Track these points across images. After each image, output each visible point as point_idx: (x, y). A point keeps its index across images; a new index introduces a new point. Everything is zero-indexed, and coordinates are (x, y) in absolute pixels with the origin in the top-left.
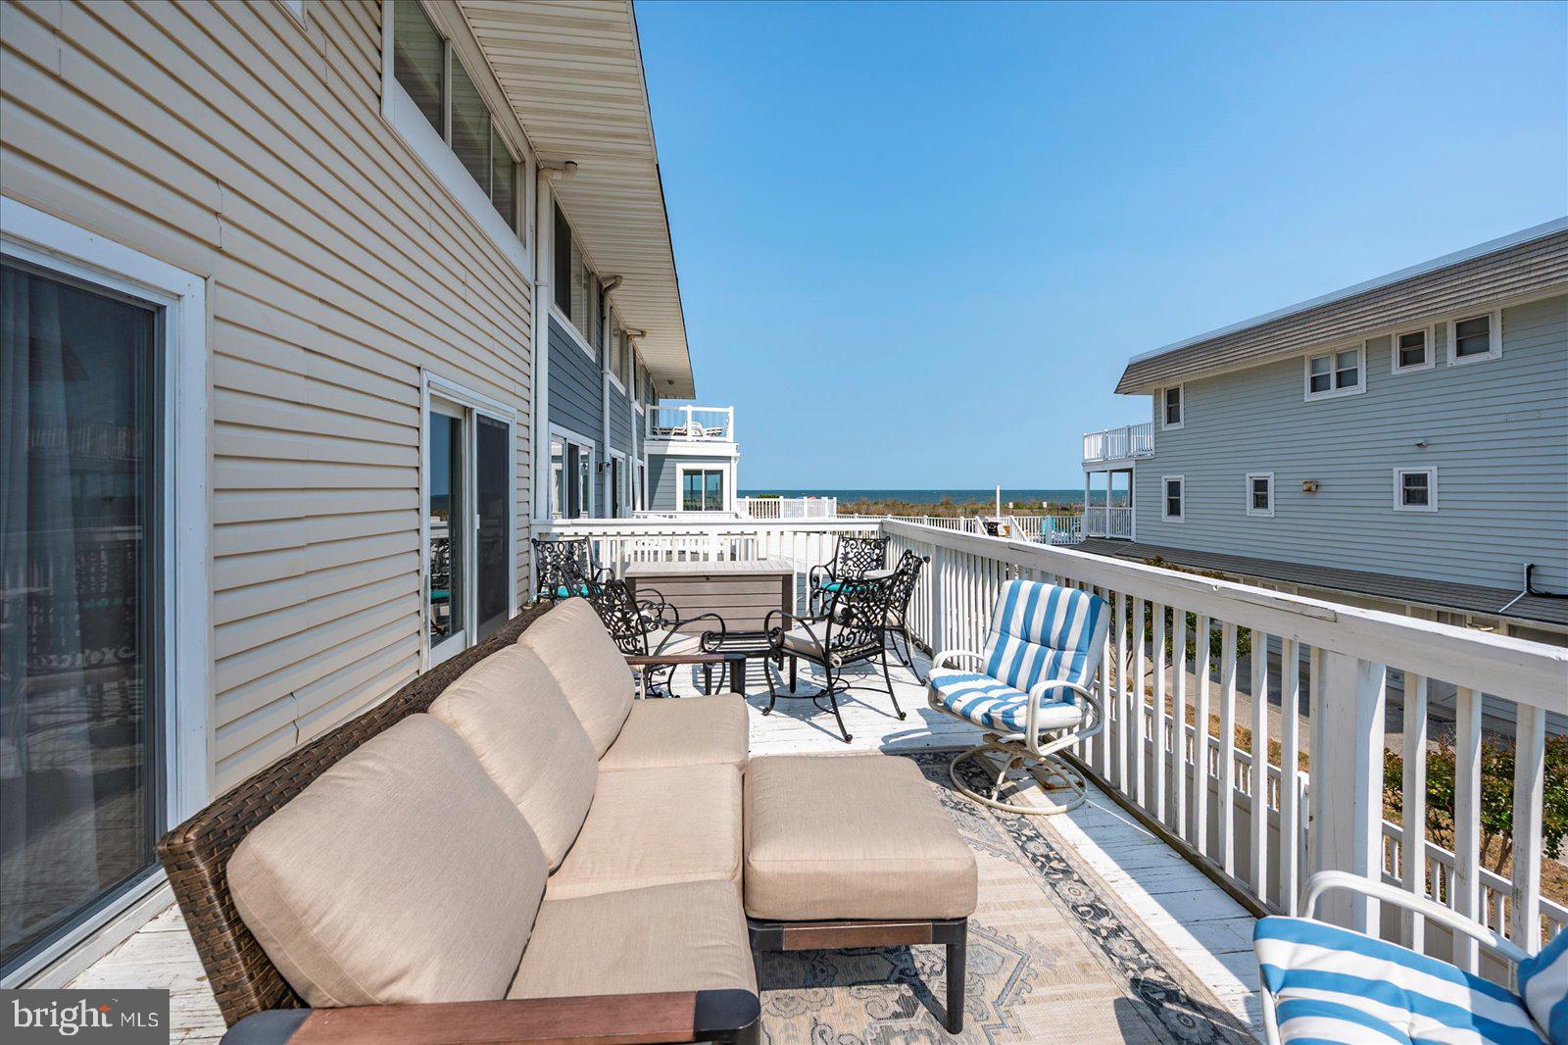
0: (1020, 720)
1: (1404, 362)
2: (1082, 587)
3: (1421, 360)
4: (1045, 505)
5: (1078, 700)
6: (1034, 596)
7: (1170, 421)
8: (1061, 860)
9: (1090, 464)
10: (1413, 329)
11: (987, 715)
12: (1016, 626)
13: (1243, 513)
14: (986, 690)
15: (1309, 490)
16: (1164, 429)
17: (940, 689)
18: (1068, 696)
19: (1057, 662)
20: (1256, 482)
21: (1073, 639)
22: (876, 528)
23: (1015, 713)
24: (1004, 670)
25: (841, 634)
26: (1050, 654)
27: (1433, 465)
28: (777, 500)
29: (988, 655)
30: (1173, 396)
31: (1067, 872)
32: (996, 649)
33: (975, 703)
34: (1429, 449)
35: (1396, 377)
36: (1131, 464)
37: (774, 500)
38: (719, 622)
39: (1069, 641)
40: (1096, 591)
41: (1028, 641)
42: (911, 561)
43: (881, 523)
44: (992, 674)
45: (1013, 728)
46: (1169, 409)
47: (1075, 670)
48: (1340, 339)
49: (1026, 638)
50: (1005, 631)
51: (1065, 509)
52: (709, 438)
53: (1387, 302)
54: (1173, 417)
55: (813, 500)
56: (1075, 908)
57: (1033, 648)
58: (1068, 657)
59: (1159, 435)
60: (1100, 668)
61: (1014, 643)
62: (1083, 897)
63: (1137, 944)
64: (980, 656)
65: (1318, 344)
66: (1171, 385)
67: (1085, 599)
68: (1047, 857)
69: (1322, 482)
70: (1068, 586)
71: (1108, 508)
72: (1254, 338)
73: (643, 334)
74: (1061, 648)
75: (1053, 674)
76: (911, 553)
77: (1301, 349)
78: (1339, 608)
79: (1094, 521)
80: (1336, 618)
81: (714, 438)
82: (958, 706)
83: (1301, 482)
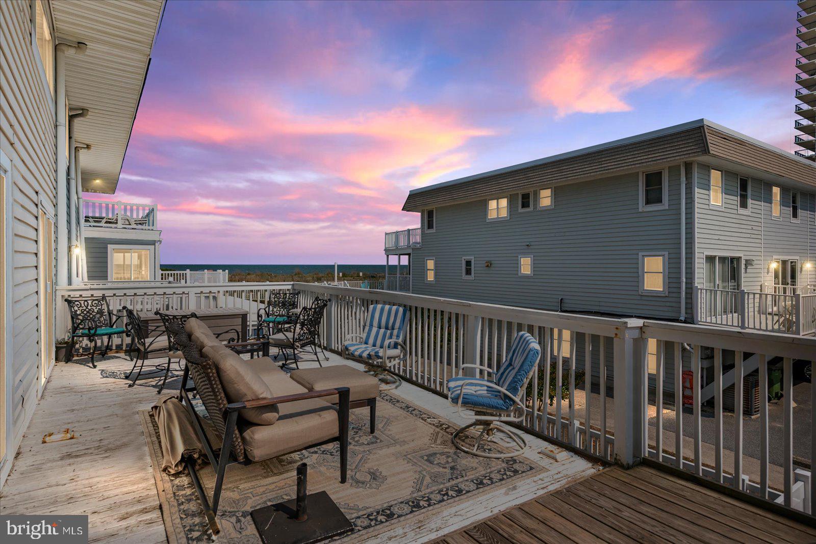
0: (381, 354)
1: (523, 206)
2: (400, 305)
3: (528, 206)
4: (361, 274)
5: (399, 347)
6: (382, 310)
7: (429, 228)
8: (395, 399)
9: (389, 250)
10: (526, 191)
11: (369, 354)
12: (375, 323)
13: (460, 278)
14: (366, 348)
15: (488, 266)
16: (426, 232)
17: (349, 348)
18: (396, 346)
19: (391, 335)
20: (466, 261)
21: (397, 325)
22: (290, 287)
23: (379, 352)
24: (371, 341)
25: (300, 334)
26: (389, 332)
27: (532, 255)
28: (184, 272)
29: (364, 336)
30: (430, 214)
31: (398, 401)
32: (368, 333)
33: (363, 352)
34: (531, 247)
35: (521, 213)
36: (410, 251)
37: (182, 272)
38: (236, 333)
39: (396, 326)
40: (405, 306)
41: (380, 328)
42: (319, 302)
43: (293, 285)
44: (366, 343)
45: (379, 357)
46: (429, 221)
47: (398, 336)
48: (500, 193)
49: (380, 327)
50: (371, 325)
51: (373, 277)
52: (135, 226)
53: (517, 178)
54: (430, 226)
55: (211, 272)
56: (401, 408)
57: (382, 331)
58: (395, 332)
59: (423, 235)
60: (406, 337)
61: (375, 330)
62: (404, 405)
63: (419, 411)
64: (361, 336)
65: (492, 194)
66: (430, 208)
67: (401, 309)
68: (391, 399)
69: (493, 262)
70: (394, 305)
71: (398, 276)
72: (466, 187)
73: (88, 147)
74: (393, 329)
75: (391, 337)
76: (319, 298)
77: (485, 196)
78: (471, 303)
79: (391, 283)
80: (470, 305)
81: (140, 227)
82: (357, 353)
83: (484, 262)
